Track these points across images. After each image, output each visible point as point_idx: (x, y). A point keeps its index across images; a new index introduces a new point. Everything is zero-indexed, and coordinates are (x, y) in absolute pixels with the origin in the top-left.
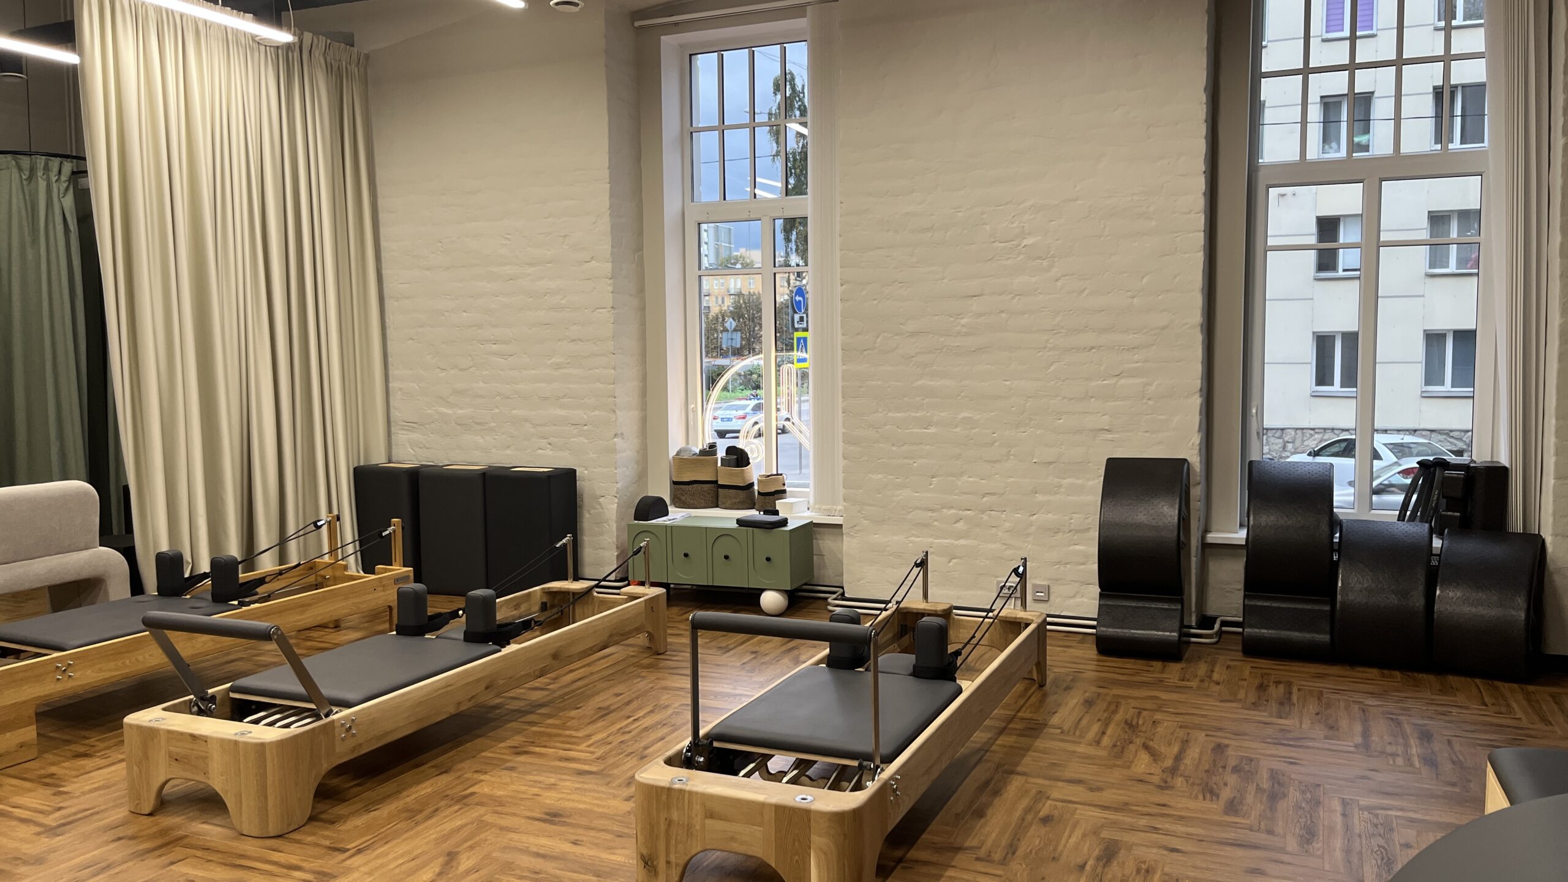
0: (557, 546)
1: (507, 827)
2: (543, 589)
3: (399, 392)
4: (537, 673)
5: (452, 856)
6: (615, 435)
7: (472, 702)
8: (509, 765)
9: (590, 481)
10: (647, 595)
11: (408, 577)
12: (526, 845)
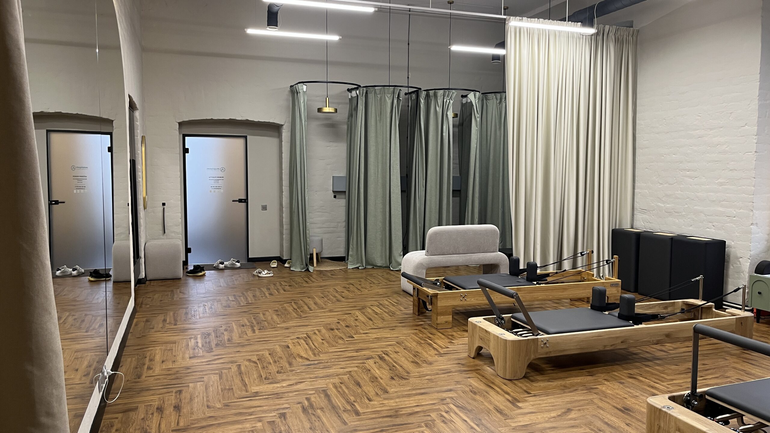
0: (693, 280)
1: (601, 407)
2: (683, 301)
3: (639, 194)
4: (655, 342)
5: (569, 410)
6: (752, 224)
7: (612, 347)
8: (622, 381)
9: (734, 248)
10: (740, 315)
11: (618, 284)
12: (604, 417)
